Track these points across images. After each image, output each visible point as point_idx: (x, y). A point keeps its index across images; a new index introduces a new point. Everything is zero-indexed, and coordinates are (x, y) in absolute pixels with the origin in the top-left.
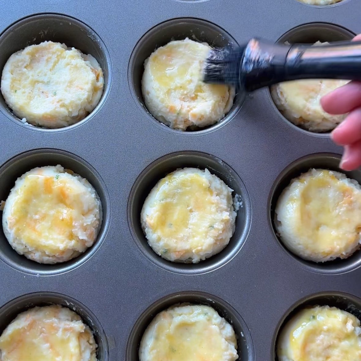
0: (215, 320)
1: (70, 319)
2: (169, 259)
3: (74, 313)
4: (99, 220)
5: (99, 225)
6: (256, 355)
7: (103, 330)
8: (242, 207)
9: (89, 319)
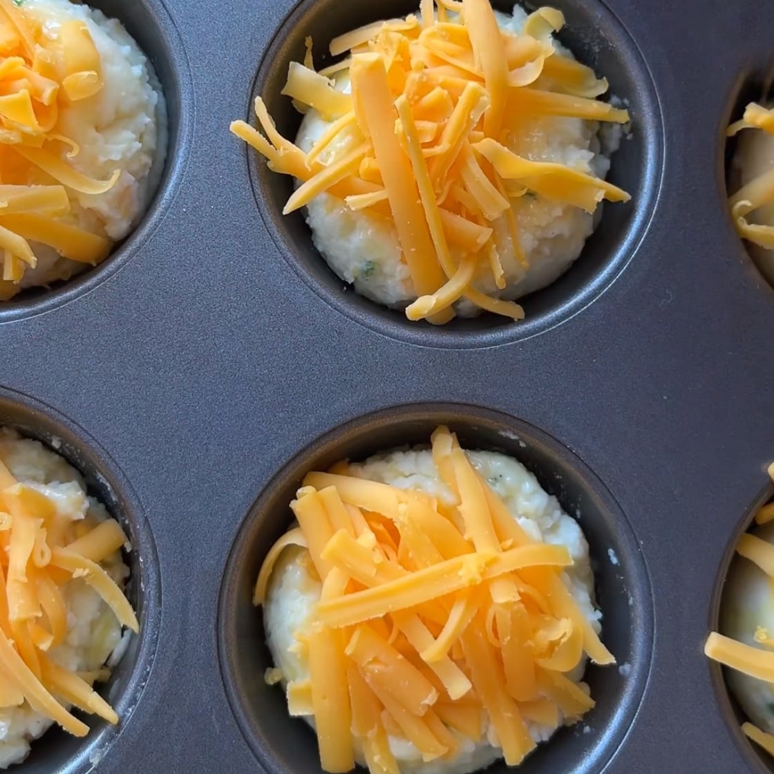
0: (528, 500)
1: (41, 474)
2: (380, 296)
3: (57, 457)
4: (153, 154)
5: (151, 169)
6: (658, 629)
7: (146, 519)
8: (629, 137)
9: (103, 480)
